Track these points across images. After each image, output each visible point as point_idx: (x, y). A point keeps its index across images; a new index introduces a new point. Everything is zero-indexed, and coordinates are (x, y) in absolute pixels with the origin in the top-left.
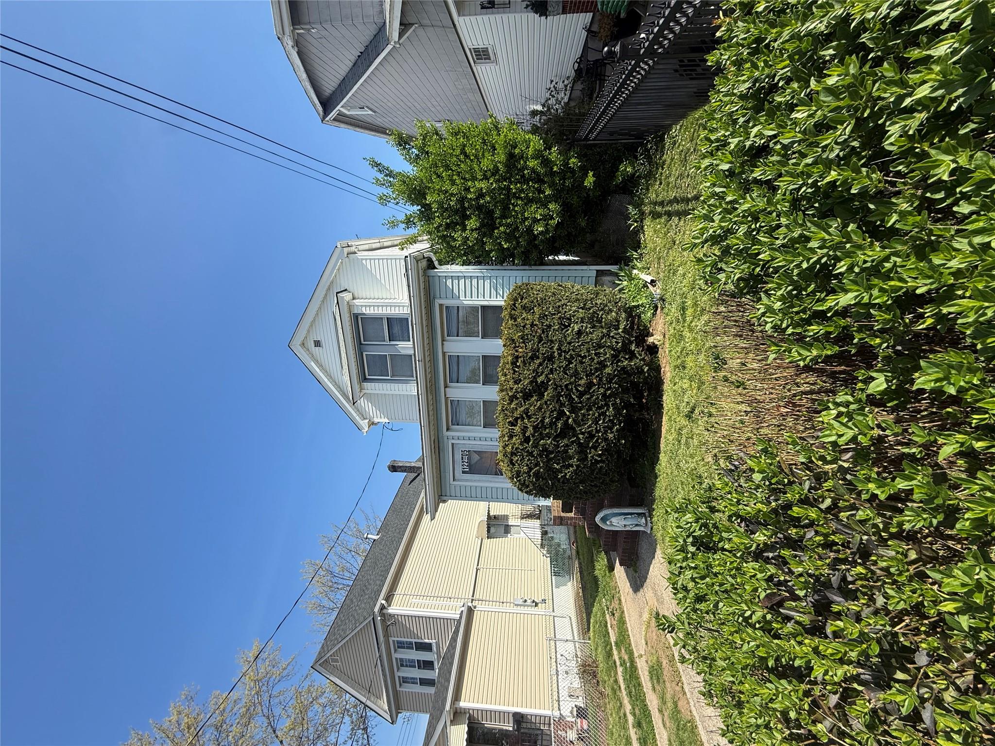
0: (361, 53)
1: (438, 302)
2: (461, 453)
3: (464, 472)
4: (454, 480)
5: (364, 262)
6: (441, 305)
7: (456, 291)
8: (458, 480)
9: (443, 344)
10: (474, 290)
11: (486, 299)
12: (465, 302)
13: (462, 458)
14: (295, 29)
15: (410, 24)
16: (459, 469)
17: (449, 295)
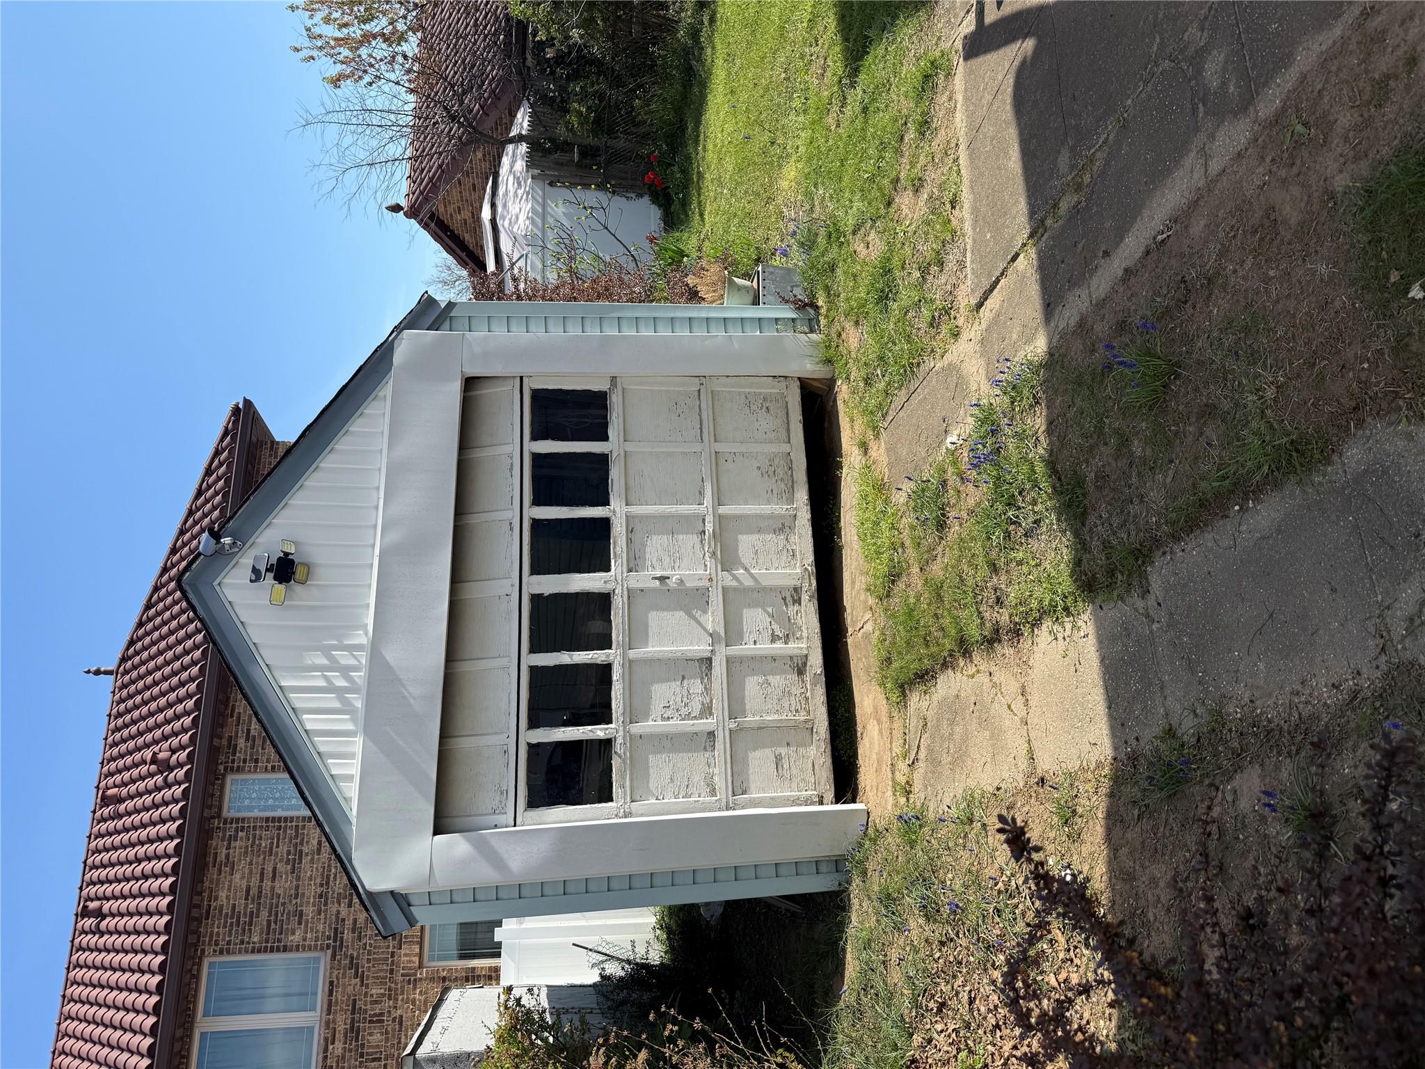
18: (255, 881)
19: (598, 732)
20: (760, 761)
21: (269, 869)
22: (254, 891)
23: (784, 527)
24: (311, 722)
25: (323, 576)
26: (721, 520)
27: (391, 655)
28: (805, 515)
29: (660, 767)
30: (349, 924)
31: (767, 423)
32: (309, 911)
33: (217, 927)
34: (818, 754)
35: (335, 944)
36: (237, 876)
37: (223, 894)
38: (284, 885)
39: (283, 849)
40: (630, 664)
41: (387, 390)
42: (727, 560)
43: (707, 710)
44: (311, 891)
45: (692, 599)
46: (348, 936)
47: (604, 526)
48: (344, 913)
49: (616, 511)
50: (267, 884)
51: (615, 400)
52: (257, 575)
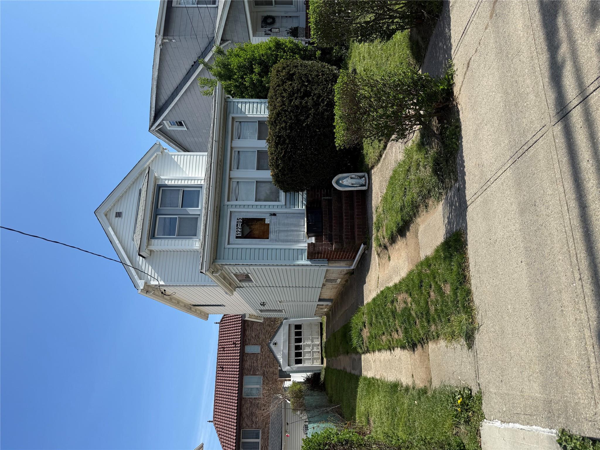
0: (195, 62)
1: (231, 115)
2: (236, 221)
3: (237, 237)
4: (229, 244)
5: (173, 157)
6: (233, 118)
7: (243, 110)
8: (232, 244)
9: (231, 142)
10: (255, 110)
11: (262, 113)
12: (249, 116)
13: (237, 225)
14: (163, 39)
15: (227, 40)
16: (234, 234)
17: (239, 111)
18: (251, 364)
19: (301, 358)
20: (315, 361)
21: (253, 361)
22: (251, 365)
23: (318, 338)
24: (278, 357)
25: (278, 344)
26: (312, 338)
27: (284, 351)
28: (320, 337)
29: (306, 361)
30: (266, 371)
31: (317, 327)
32: (259, 369)
33: (245, 371)
34: (320, 360)
35: (264, 375)
36: (248, 363)
37: (246, 366)
38: (255, 364)
39: (255, 358)
40: (303, 352)
41: (283, 326)
42: (312, 342)
43: (310, 356)
44: (260, 366)
45: (309, 346)
46: (266, 373)
47: (301, 338)
48: (265, 369)
49: (302, 337)
50: (253, 364)
51: (302, 325)
52: (273, 344)
